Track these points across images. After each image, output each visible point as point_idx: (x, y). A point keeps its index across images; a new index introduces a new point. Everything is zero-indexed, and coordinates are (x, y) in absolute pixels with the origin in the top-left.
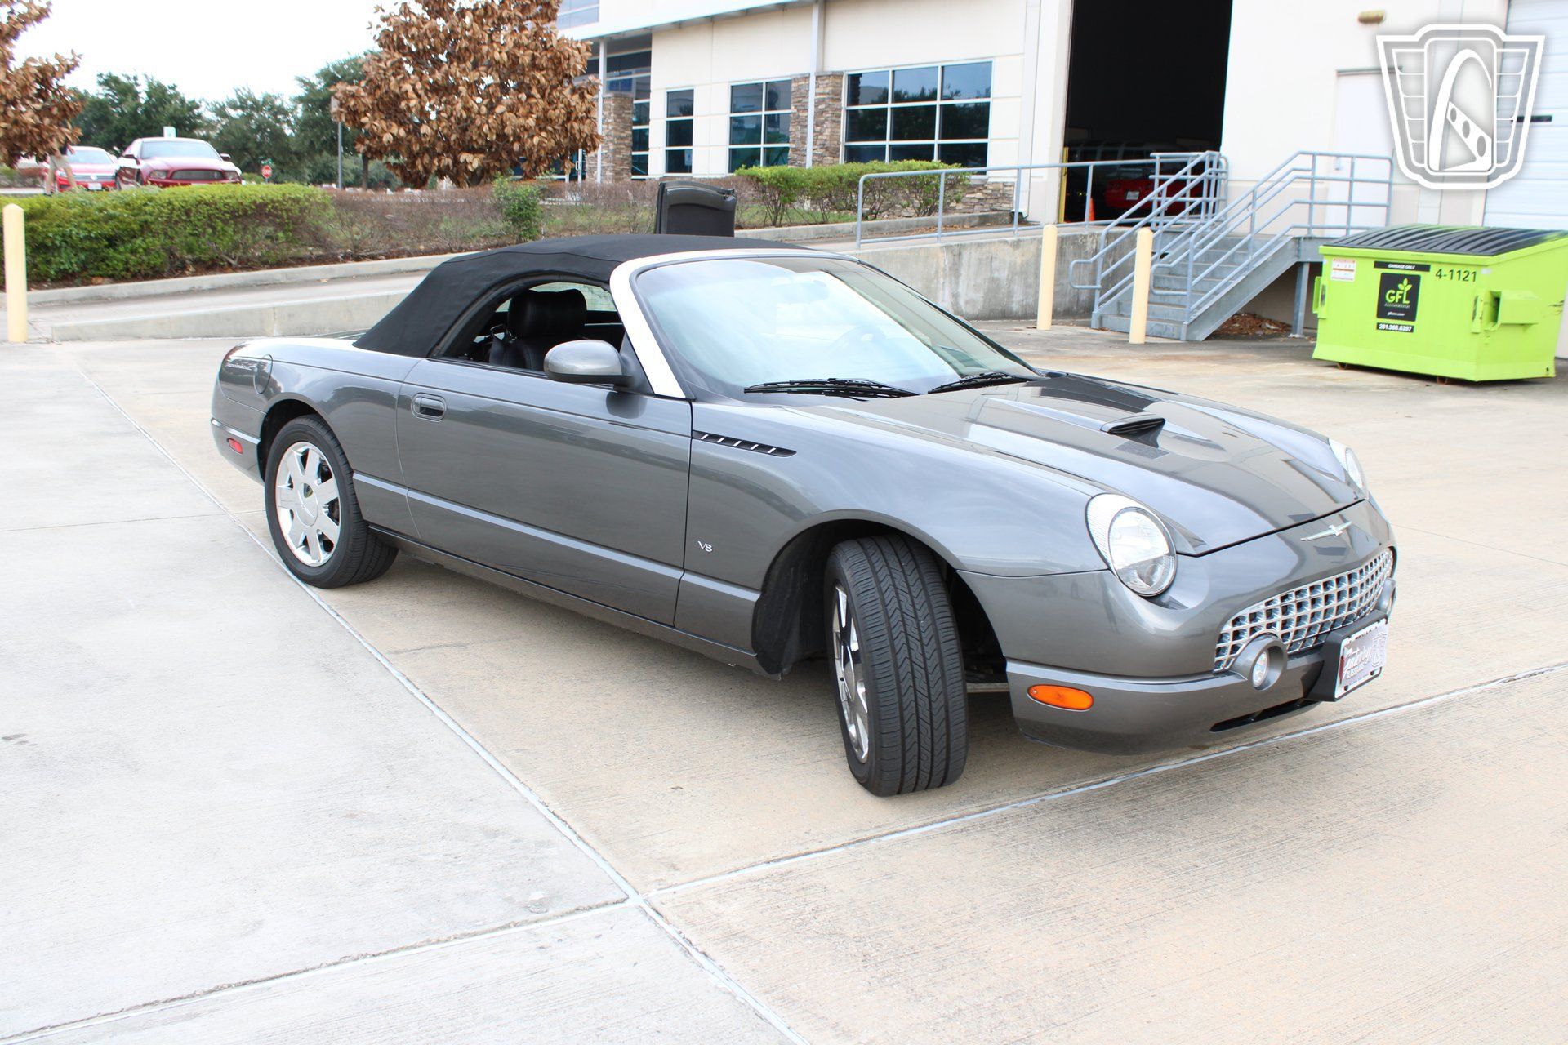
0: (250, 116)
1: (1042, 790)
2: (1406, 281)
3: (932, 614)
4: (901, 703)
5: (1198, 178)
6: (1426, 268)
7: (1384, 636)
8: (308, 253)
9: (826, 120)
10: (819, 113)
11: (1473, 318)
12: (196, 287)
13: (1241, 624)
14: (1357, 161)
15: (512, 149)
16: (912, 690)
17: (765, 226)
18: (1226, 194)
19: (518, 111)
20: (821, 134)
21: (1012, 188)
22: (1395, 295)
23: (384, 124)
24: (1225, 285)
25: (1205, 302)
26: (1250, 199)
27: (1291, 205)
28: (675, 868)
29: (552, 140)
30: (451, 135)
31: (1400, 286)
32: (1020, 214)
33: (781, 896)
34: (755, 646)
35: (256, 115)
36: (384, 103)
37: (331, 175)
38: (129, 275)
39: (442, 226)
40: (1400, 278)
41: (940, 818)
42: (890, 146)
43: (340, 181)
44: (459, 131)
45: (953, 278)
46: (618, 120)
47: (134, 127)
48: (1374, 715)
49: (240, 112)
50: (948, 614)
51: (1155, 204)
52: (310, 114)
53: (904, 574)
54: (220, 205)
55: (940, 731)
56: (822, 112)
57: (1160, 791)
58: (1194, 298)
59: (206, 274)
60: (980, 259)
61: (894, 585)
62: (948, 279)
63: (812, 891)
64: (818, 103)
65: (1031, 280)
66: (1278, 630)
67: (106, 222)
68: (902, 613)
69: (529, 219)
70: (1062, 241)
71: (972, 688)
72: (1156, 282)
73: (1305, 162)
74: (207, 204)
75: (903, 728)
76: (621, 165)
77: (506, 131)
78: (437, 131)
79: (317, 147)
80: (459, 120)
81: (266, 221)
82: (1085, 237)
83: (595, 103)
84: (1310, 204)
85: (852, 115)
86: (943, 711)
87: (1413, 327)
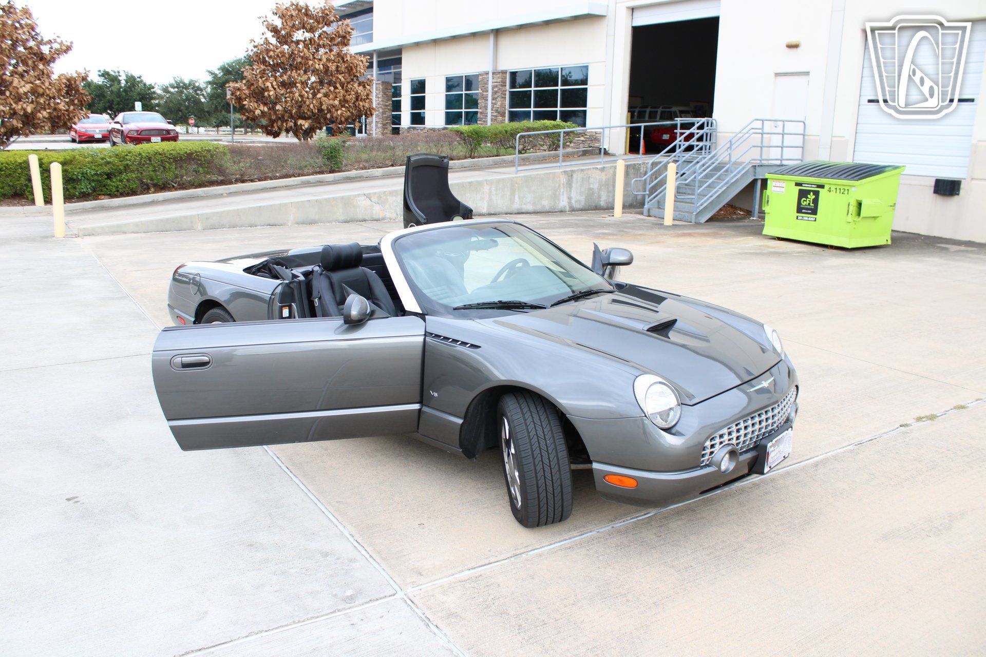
0: (182, 92)
1: (612, 521)
2: (812, 193)
3: (553, 437)
4: (537, 484)
5: (701, 132)
6: (822, 187)
7: (790, 437)
8: (216, 178)
9: (498, 97)
10: (494, 93)
11: (848, 214)
12: (156, 200)
13: (715, 440)
14: (786, 123)
15: (326, 117)
16: (543, 477)
17: (466, 158)
18: (716, 139)
19: (329, 96)
20: (496, 104)
21: (600, 135)
22: (806, 201)
23: (256, 105)
24: (716, 192)
25: (705, 202)
26: (728, 145)
27: (751, 148)
28: (421, 574)
29: (348, 112)
30: (292, 111)
31: (809, 196)
32: (605, 149)
33: (476, 590)
34: (461, 446)
35: (185, 91)
36: (256, 93)
37: (227, 122)
38: (119, 194)
39: (289, 162)
40: (808, 192)
41: (558, 540)
42: (533, 111)
43: (232, 125)
44: (297, 107)
45: (568, 189)
46: (384, 96)
47: (118, 99)
48: (787, 468)
49: (176, 90)
50: (562, 437)
51: (678, 147)
52: (215, 91)
53: (539, 415)
54: (167, 155)
55: (558, 498)
56: (496, 92)
57: (674, 520)
58: (699, 199)
59: (160, 192)
60: (583, 178)
61: (533, 421)
62: (565, 189)
63: (492, 587)
64: (493, 88)
65: (611, 188)
66: (734, 441)
67: (106, 166)
68: (538, 436)
69: (336, 157)
70: (627, 167)
71: (574, 467)
72: (679, 190)
73: (758, 124)
74: (160, 154)
75: (539, 497)
76: (386, 120)
77: (323, 107)
78: (285, 108)
79: (219, 109)
80: (297, 102)
81: (193, 163)
82: (640, 164)
83: (371, 90)
84: (761, 147)
85: (512, 93)
86: (559, 488)
87: (816, 218)
